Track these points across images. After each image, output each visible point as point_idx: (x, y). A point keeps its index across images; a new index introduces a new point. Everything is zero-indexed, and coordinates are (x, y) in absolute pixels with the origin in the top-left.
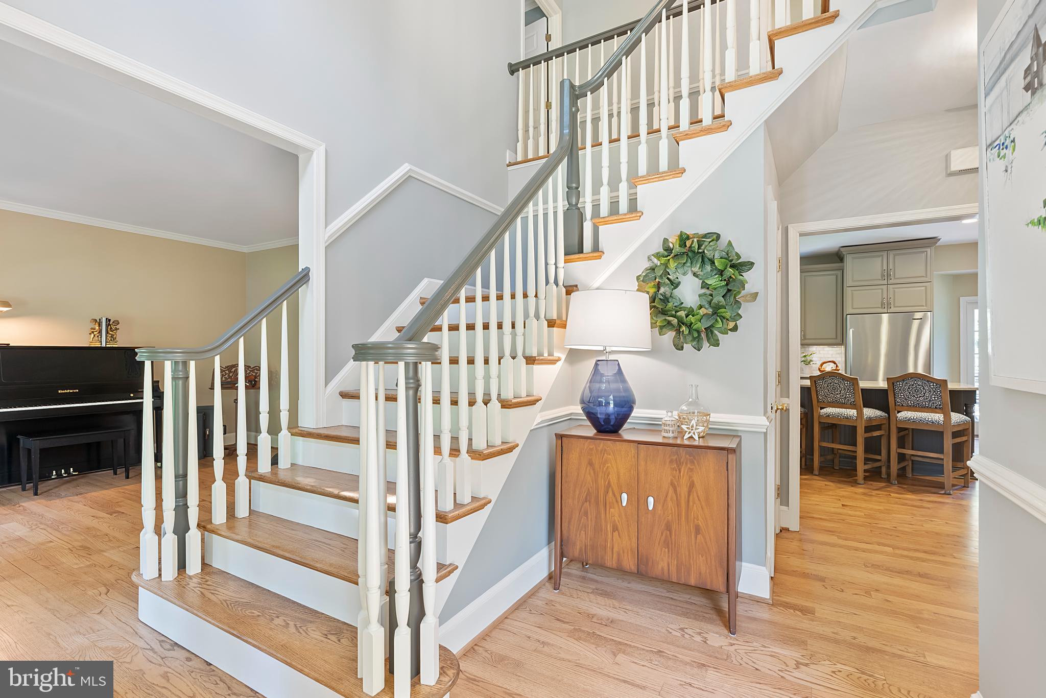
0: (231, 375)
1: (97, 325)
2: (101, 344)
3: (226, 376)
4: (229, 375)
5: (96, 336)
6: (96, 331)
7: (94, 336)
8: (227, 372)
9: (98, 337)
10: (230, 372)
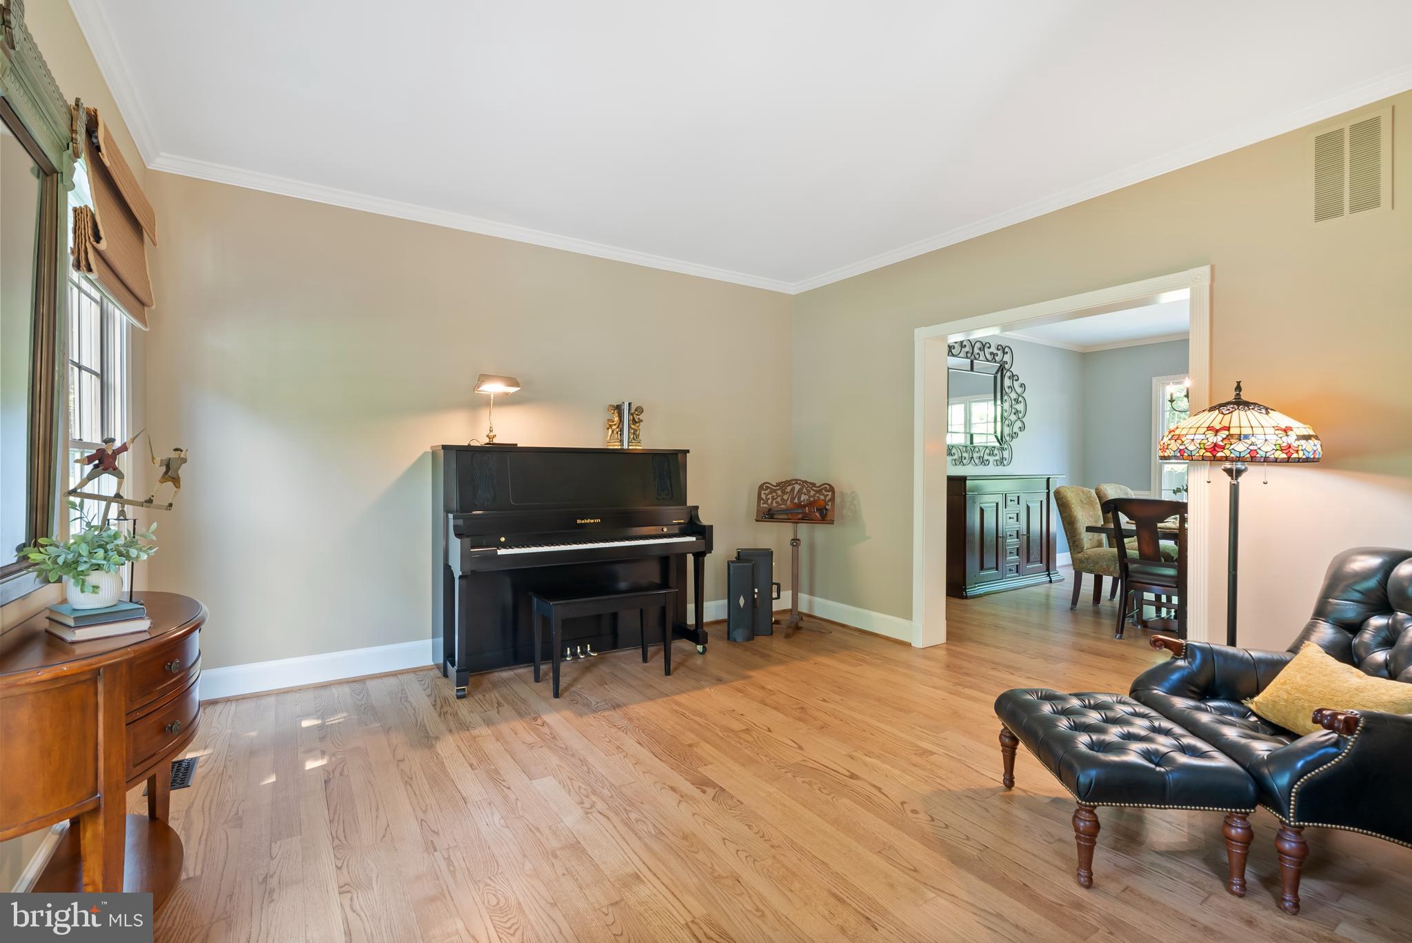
0: (785, 497)
1: (617, 415)
2: (622, 445)
3: (779, 499)
4: (782, 499)
5: (615, 432)
6: (615, 425)
7: (613, 431)
8: (779, 492)
9: (617, 433)
10: (784, 493)
